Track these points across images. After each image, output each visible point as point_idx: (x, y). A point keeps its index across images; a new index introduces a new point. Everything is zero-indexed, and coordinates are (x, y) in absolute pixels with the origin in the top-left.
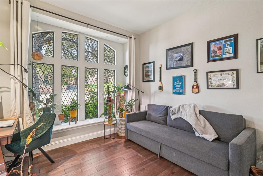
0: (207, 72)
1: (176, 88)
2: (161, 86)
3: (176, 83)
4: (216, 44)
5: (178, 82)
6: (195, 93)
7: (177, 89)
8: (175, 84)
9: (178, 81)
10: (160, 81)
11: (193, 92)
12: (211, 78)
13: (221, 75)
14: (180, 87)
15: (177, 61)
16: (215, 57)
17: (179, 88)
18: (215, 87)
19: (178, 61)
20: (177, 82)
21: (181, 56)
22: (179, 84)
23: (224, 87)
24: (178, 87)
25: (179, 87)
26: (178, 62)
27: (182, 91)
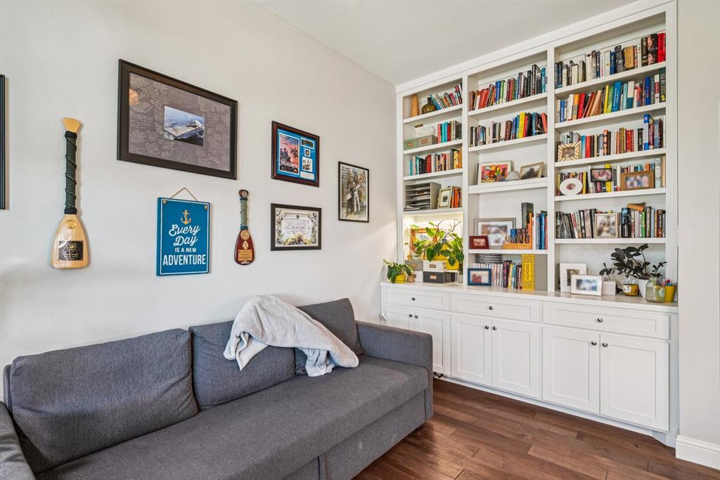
0: (272, 204)
1: (177, 250)
2: (82, 238)
3: (174, 227)
4: (288, 138)
5: (188, 225)
6: (244, 262)
7: (180, 253)
8: (173, 233)
9: (186, 223)
10: (71, 209)
11: (239, 260)
12: (279, 223)
13: (298, 217)
14: (193, 247)
15: (176, 139)
16: (287, 170)
17: (187, 250)
18: (286, 246)
19: (182, 140)
20: (181, 225)
21: (192, 124)
22: (190, 235)
23: (302, 245)
24: (185, 246)
25: (188, 246)
26: (180, 143)
27: (199, 260)
